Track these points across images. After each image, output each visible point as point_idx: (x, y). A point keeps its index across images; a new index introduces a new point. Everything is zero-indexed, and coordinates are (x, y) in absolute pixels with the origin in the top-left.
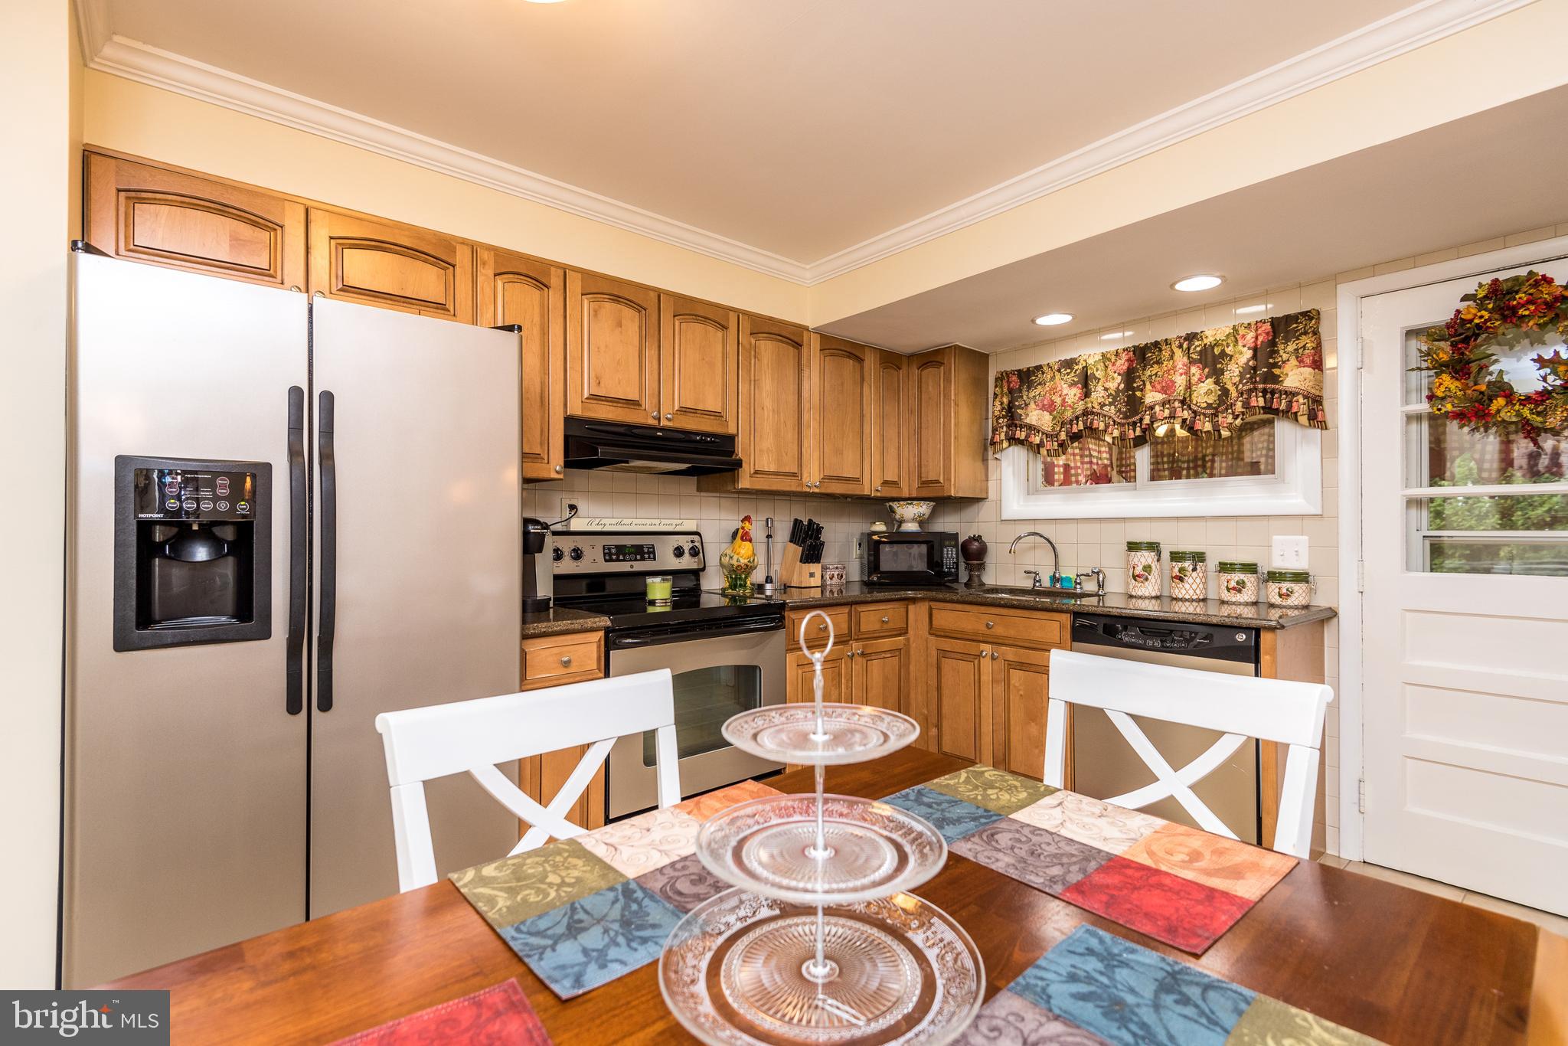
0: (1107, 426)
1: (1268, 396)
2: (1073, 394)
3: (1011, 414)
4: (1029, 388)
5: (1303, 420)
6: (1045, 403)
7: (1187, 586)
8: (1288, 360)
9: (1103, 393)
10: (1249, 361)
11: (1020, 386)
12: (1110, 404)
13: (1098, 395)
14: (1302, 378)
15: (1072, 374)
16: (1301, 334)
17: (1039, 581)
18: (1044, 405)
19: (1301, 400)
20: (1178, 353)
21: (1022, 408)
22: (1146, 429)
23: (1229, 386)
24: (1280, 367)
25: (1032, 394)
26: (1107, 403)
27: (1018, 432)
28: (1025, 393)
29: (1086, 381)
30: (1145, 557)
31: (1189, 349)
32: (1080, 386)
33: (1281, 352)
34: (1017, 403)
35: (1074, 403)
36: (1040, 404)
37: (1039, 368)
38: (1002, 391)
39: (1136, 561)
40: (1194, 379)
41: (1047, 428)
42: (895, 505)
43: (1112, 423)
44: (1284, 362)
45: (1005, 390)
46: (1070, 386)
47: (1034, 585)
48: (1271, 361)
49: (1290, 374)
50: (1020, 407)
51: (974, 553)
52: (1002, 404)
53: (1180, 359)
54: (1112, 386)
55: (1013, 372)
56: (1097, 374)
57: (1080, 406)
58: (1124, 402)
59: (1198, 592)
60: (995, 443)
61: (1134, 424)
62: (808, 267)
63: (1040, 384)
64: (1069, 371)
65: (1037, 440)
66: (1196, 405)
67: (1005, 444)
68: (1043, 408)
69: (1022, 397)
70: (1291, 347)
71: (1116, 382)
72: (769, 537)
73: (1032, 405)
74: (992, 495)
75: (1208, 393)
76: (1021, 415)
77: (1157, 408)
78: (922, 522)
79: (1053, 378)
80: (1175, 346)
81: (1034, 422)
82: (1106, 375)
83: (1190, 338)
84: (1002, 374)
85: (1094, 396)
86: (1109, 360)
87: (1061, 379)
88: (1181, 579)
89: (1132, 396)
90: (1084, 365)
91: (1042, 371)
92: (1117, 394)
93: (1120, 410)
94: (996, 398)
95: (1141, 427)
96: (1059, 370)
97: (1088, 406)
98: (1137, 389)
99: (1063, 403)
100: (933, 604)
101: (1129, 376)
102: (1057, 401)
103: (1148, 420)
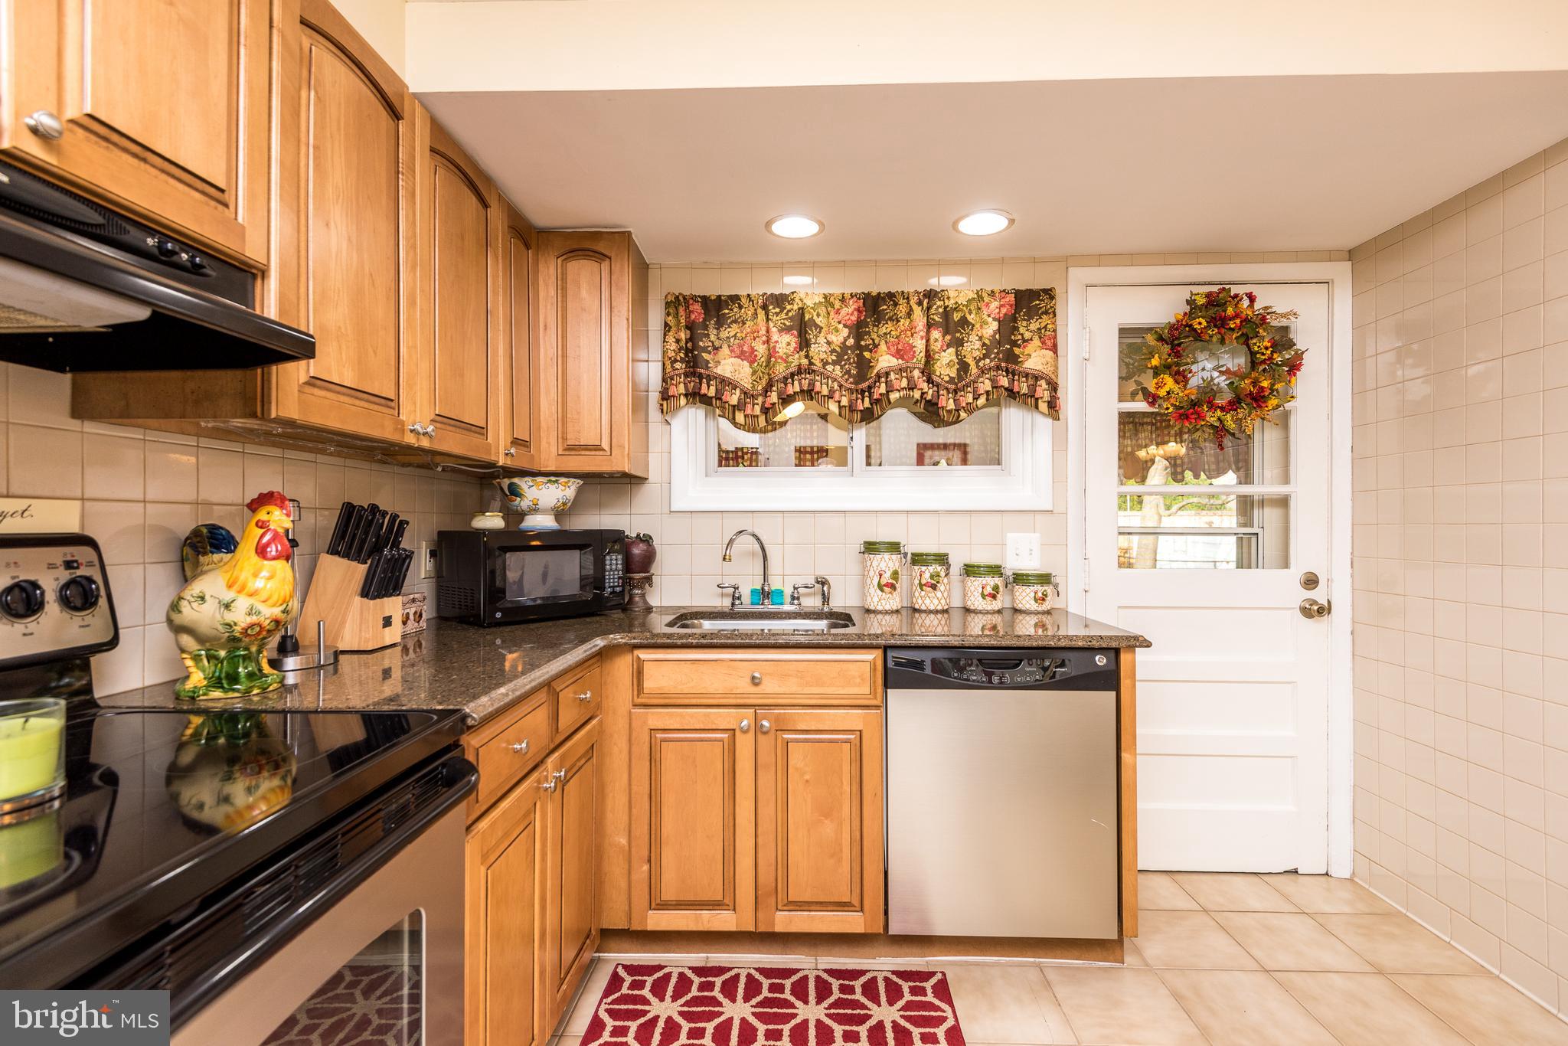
0: (832, 392)
1: (1010, 376)
2: (785, 343)
3: (693, 359)
4: (719, 325)
5: (1043, 406)
6: (743, 349)
7: (939, 594)
8: (1031, 340)
9: (825, 348)
10: (995, 334)
11: (705, 320)
12: (834, 363)
13: (819, 349)
14: (1044, 362)
15: (783, 315)
16: (1043, 313)
17: (740, 596)
18: (743, 352)
19: (1045, 386)
20: (918, 311)
21: (710, 353)
22: (878, 401)
23: (970, 360)
24: (1019, 346)
25: (724, 334)
26: (830, 361)
27: (704, 386)
28: (713, 332)
29: (803, 328)
31: (929, 308)
32: (795, 332)
33: (1022, 330)
34: (701, 344)
35: (788, 356)
36: (737, 351)
37: (735, 298)
38: (679, 322)
39: (883, 566)
40: (936, 346)
41: (747, 384)
42: (524, 483)
43: (836, 387)
44: (1027, 341)
45: (682, 321)
47: (733, 604)
48: (1013, 337)
49: (1033, 355)
50: (705, 349)
51: (639, 559)
52: (678, 341)
53: (919, 318)
54: (837, 339)
55: (694, 298)
56: (818, 321)
57: (796, 361)
58: (854, 362)
59: (943, 601)
60: (669, 397)
61: (863, 392)
63: (735, 322)
64: (778, 310)
65: (731, 399)
66: (939, 376)
67: (683, 401)
68: (742, 355)
69: (708, 336)
70: (1034, 326)
71: (840, 336)
73: (725, 350)
74: (654, 474)
75: (950, 364)
76: (708, 362)
77: (893, 376)
78: (559, 513)
79: (755, 316)
80: (913, 301)
81: (728, 375)
82: (829, 325)
83: (931, 295)
84: (677, 298)
85: (814, 349)
86: (832, 305)
87: (768, 319)
88: (934, 587)
89: (860, 356)
90: (800, 306)
91: (739, 304)
92: (843, 351)
93: (848, 372)
94: (669, 331)
95: (870, 397)
96: (765, 307)
97: (805, 362)
98: (867, 348)
99: (771, 353)
100: (643, 655)
101: (858, 330)
102: (761, 349)
103: (883, 389)
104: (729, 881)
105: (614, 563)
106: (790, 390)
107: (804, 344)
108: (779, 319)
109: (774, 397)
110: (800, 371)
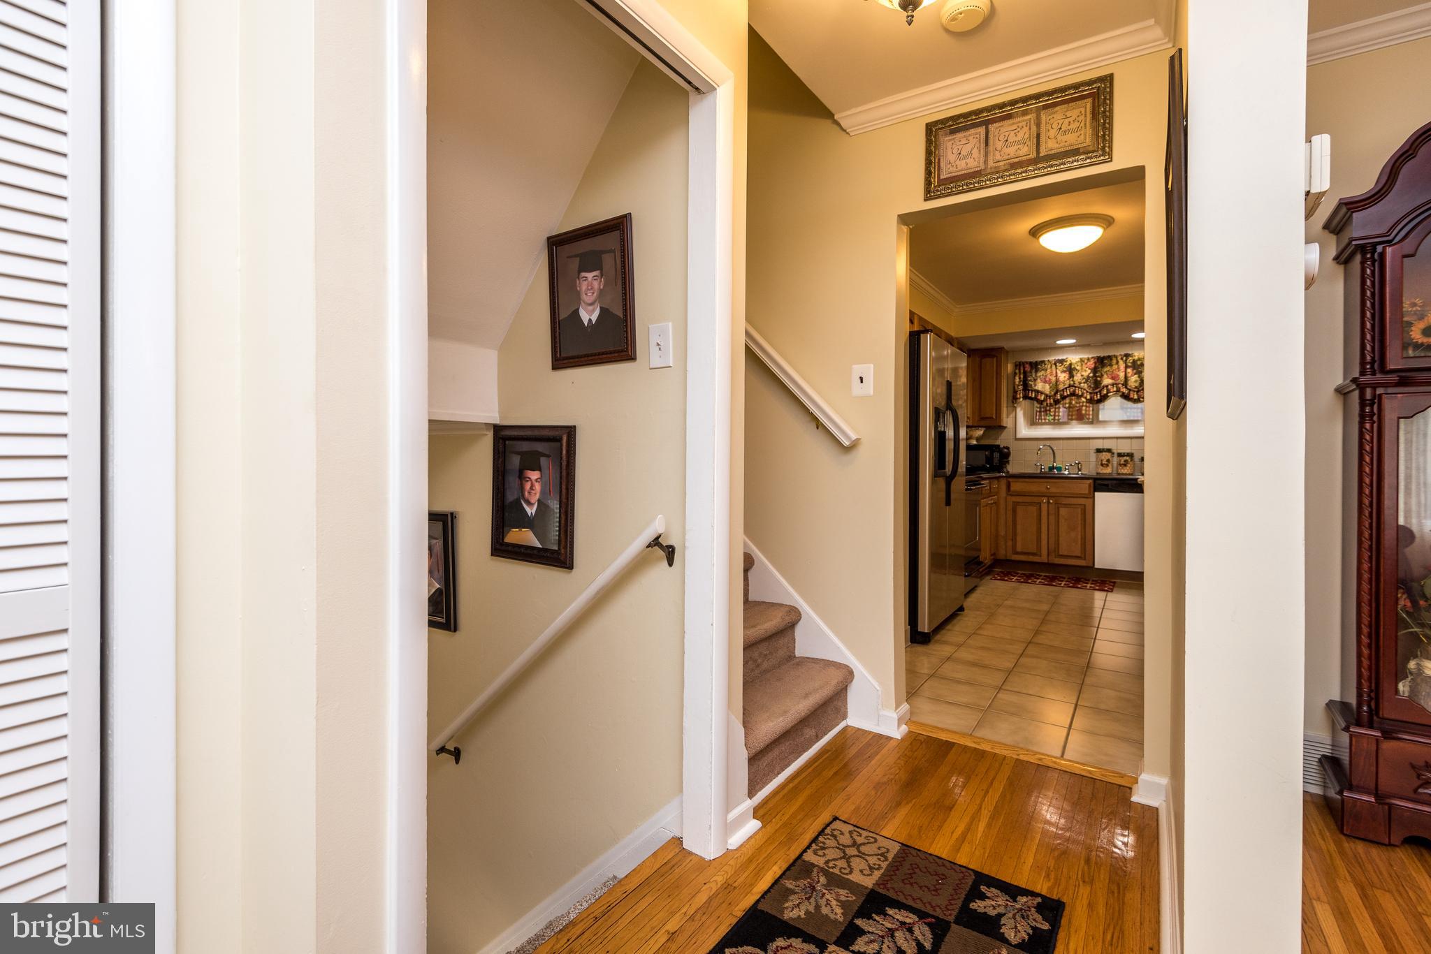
0: (1083, 394)
2: (1063, 377)
3: (1026, 387)
4: (1036, 372)
6: (1047, 380)
7: (1128, 468)
9: (1080, 377)
11: (1031, 370)
12: (1084, 383)
13: (1078, 378)
15: (1063, 367)
17: (1043, 470)
20: (1121, 362)
21: (1032, 382)
22: (1103, 396)
25: (1038, 375)
27: (1030, 393)
28: (1034, 374)
29: (1071, 370)
30: (1105, 456)
31: (1126, 360)
32: (1068, 372)
34: (1029, 379)
35: (1064, 381)
36: (1043, 380)
37: (1043, 362)
38: (1020, 372)
39: (1103, 458)
40: (1129, 375)
41: (1048, 392)
43: (1085, 392)
45: (1022, 371)
46: (1061, 372)
47: (1040, 471)
50: (1030, 381)
51: (1005, 455)
52: (1020, 378)
53: (1122, 365)
54: (1085, 374)
55: (1027, 363)
56: (1077, 368)
58: (1093, 382)
60: (1015, 398)
61: (1097, 393)
62: (958, 306)
63: (1043, 370)
64: (1061, 365)
65: (1041, 398)
66: (1130, 386)
67: (1021, 399)
68: (1045, 382)
69: (1032, 376)
71: (1087, 372)
73: (1039, 380)
74: (1010, 425)
75: (1136, 381)
76: (1032, 385)
77: (1109, 387)
78: (977, 439)
79: (1051, 368)
80: (1119, 358)
81: (1040, 389)
82: (1082, 369)
83: (1127, 356)
84: (1020, 362)
85: (1075, 378)
86: (1084, 361)
87: (1056, 369)
88: (1125, 465)
89: (1096, 380)
92: (1087, 379)
93: (1090, 386)
94: (1016, 375)
95: (1100, 394)
96: (1055, 364)
97: (1072, 383)
98: (1099, 376)
99: (1057, 381)
100: (1010, 480)
101: (1095, 370)
102: (1053, 379)
103: (1105, 392)
104: (1039, 547)
105: (997, 455)
106: (1065, 394)
107: (1071, 376)
108: (1060, 368)
109: (1058, 397)
110: (1070, 386)
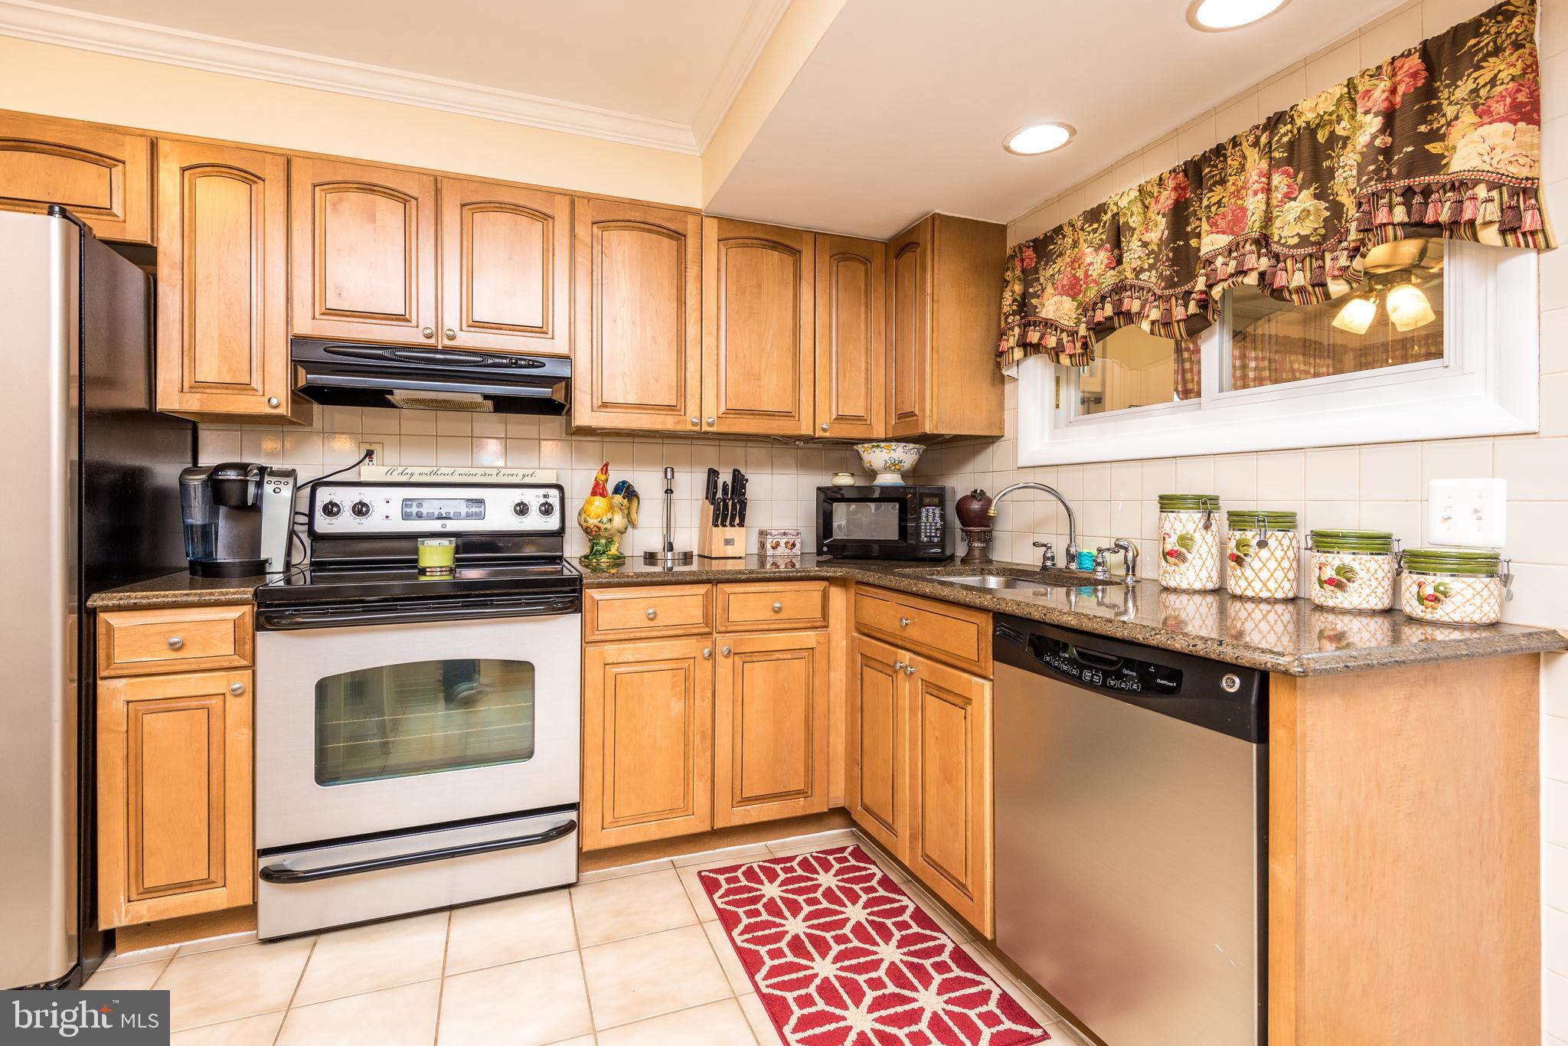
0: (1143, 305)
1: (1417, 200)
2: (1100, 262)
3: (1024, 306)
4: (1047, 264)
5: (1490, 235)
6: (1065, 283)
8: (1457, 118)
9: (1140, 252)
10: (1374, 137)
11: (1036, 263)
12: (1151, 267)
13: (1134, 254)
15: (1100, 230)
16: (1488, 55)
17: (1052, 558)
18: (1064, 287)
19: (1485, 194)
20: (1252, 154)
21: (1038, 296)
22: (1202, 301)
23: (1343, 197)
24: (1441, 137)
25: (1050, 272)
26: (1146, 266)
27: (1030, 333)
28: (1041, 273)
29: (1117, 237)
30: (1188, 521)
31: (1270, 143)
32: (1108, 245)
33: (1445, 105)
34: (1031, 290)
35: (1101, 276)
36: (1060, 286)
37: (1059, 230)
38: (1014, 273)
40: (1278, 198)
41: (1067, 320)
42: (862, 449)
43: (1151, 298)
44: (1449, 124)
45: (1018, 271)
46: (1096, 250)
47: (1045, 564)
48: (1422, 128)
49: (1459, 145)
50: (1036, 295)
51: (976, 515)
52: (1013, 292)
53: (1256, 164)
54: (1154, 236)
55: (1027, 244)
56: (1132, 222)
57: (1110, 279)
58: (1171, 260)
60: (1002, 353)
61: (1187, 295)
63: (1060, 255)
64: (1095, 225)
65: (1051, 341)
66: (1278, 243)
67: (1018, 353)
68: (1064, 291)
69: (1038, 279)
70: (1465, 89)
71: (1158, 230)
72: (669, 491)
73: (1050, 290)
74: (1008, 433)
75: (1304, 216)
76: (1036, 307)
77: (1218, 261)
78: (906, 473)
79: (1075, 244)
80: (1248, 144)
81: (1051, 316)
82: (1144, 221)
83: (1272, 122)
84: (1013, 250)
85: (1127, 258)
86: (1149, 195)
88: (1239, 561)
89: (1180, 248)
90: (1115, 211)
91: (1062, 234)
92: (1159, 249)
93: (1161, 276)
94: (1006, 287)
95: (1196, 299)
96: (1083, 228)
97: (1119, 275)
98: (1193, 234)
99: (1086, 279)
101: (1179, 214)
102: (1081, 276)
107: (1117, 256)
108: (1097, 235)
110: (1113, 290)
